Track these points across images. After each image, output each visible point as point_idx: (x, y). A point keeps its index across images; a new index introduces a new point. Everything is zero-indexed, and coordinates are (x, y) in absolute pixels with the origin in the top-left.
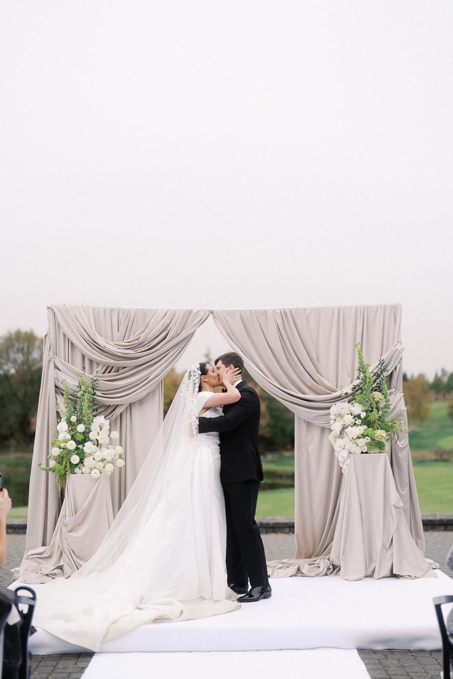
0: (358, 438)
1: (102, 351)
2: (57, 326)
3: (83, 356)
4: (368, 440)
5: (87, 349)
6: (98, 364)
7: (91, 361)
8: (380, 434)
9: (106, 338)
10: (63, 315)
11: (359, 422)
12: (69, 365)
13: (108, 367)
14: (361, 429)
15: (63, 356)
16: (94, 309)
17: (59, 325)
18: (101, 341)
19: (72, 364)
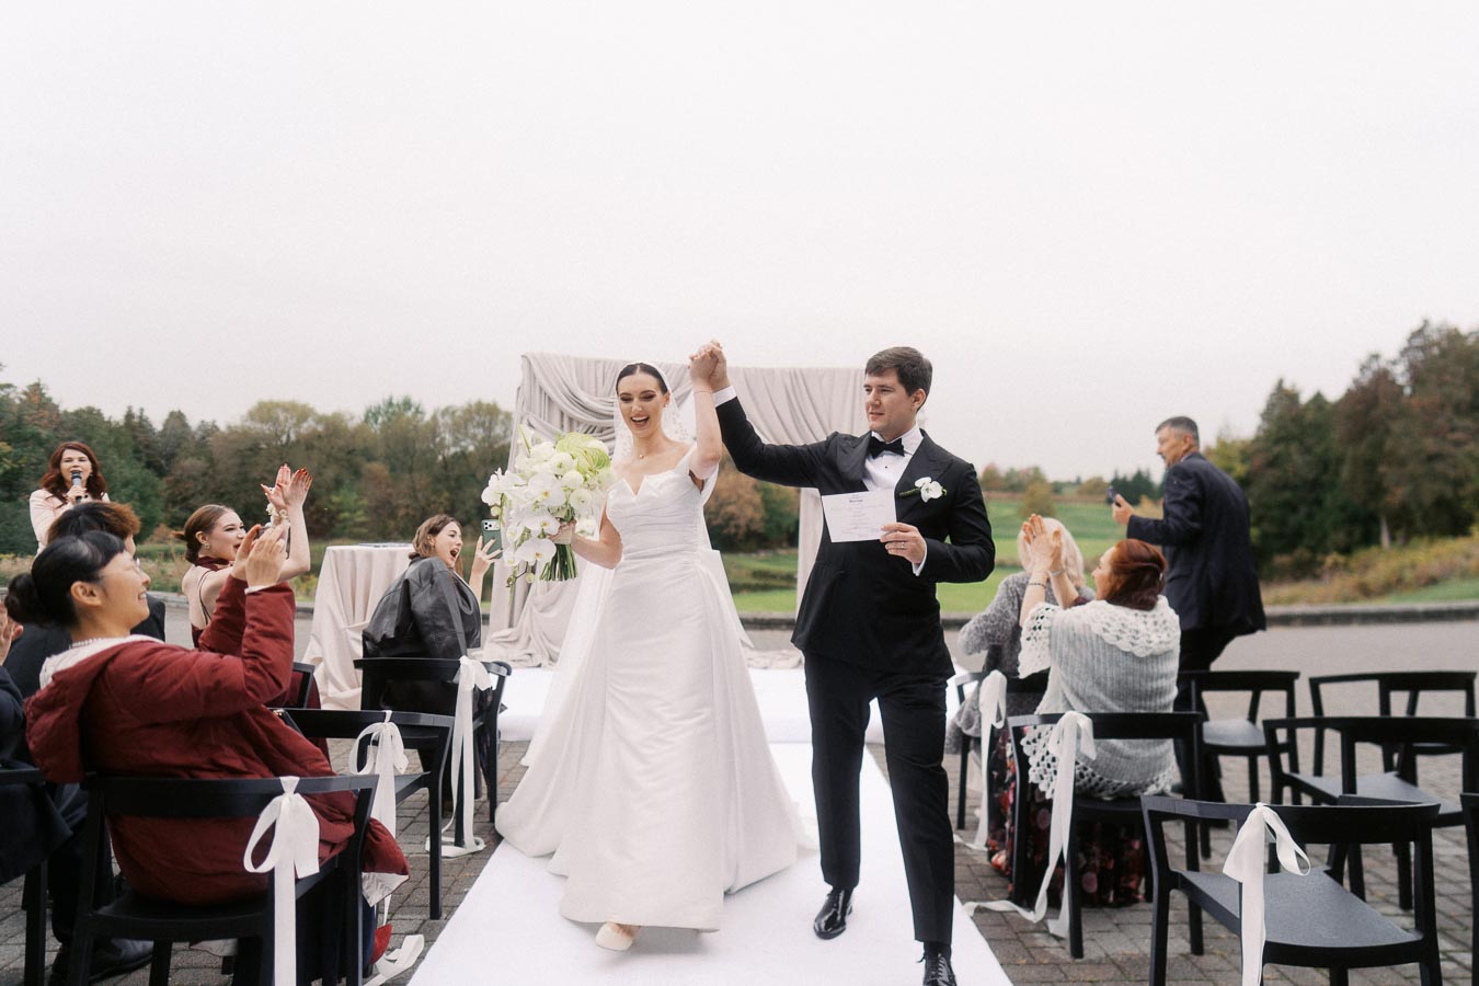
1: (585, 408)
2: (533, 377)
3: (562, 414)
5: (565, 403)
6: (579, 423)
7: (571, 420)
9: (589, 392)
10: (539, 364)
12: (546, 423)
13: (590, 427)
15: (538, 411)
16: (576, 360)
17: (535, 378)
18: (584, 398)
19: (549, 421)
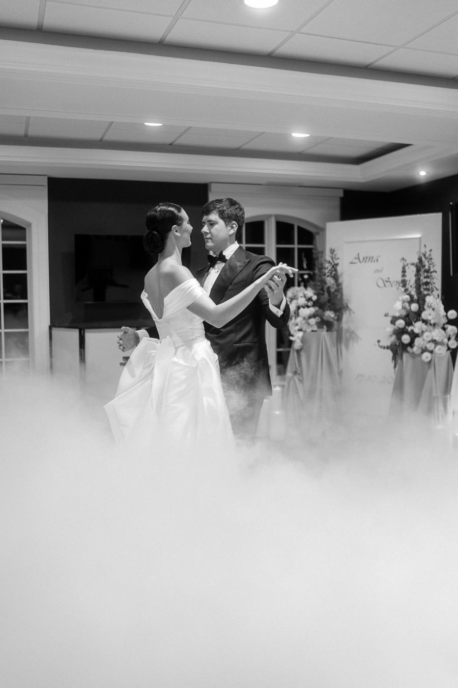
0: (310, 317)
4: (318, 319)
8: (330, 314)
11: (310, 304)
14: (312, 310)
